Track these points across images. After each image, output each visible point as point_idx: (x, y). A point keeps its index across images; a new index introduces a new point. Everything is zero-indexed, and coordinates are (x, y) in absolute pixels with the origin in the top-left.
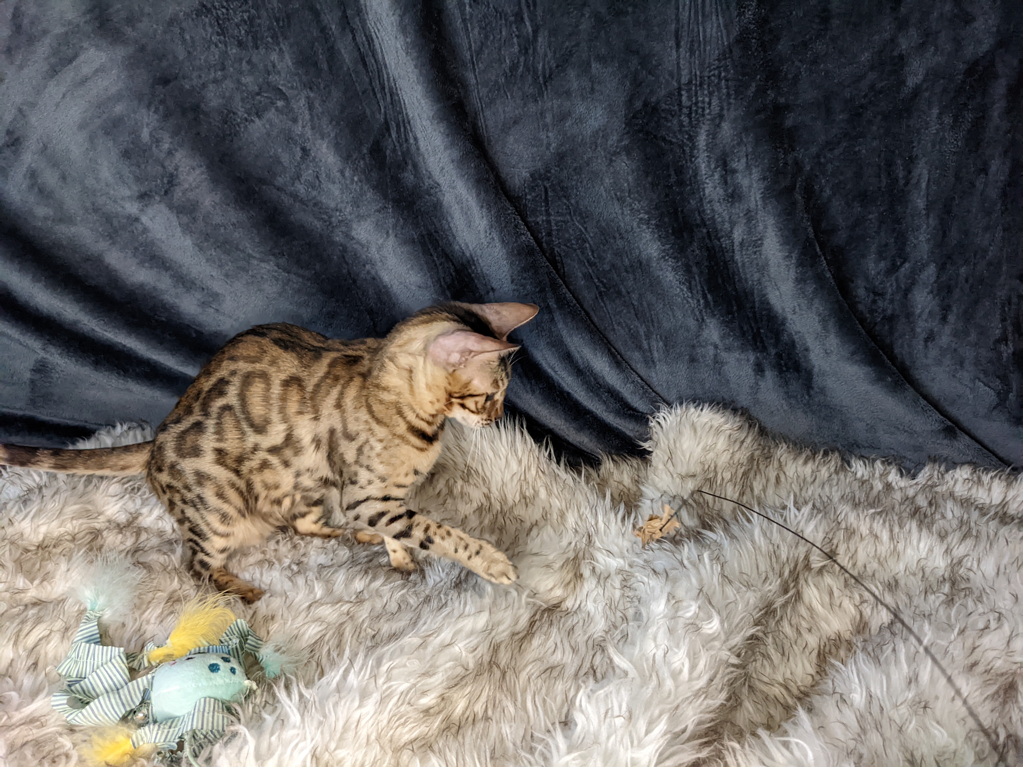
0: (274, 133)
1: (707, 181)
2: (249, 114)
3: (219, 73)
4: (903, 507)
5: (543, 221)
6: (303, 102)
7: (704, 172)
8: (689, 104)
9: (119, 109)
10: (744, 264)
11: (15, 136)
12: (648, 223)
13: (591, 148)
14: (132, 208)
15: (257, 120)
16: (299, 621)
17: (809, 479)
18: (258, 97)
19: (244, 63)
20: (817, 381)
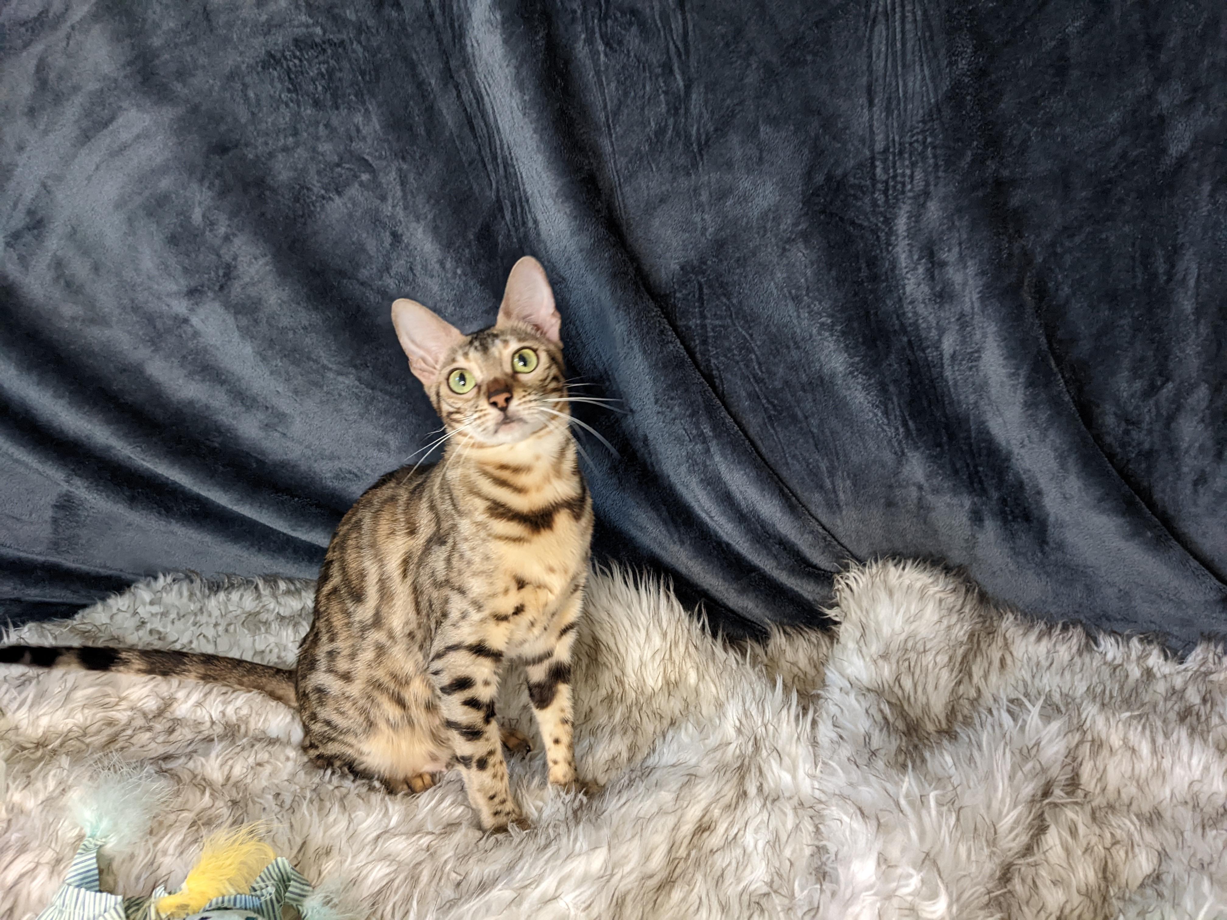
0: (358, 214)
1: (909, 276)
2: (327, 190)
3: (291, 139)
4: (1169, 704)
5: (696, 326)
6: (393, 175)
7: (904, 265)
8: (884, 178)
9: (165, 183)
10: (956, 384)
11: (38, 217)
12: (831, 328)
13: (758, 233)
14: (180, 307)
15: (336, 198)
16: (362, 858)
17: (1045, 664)
18: (339, 170)
19: (321, 127)
20: (1053, 533)
